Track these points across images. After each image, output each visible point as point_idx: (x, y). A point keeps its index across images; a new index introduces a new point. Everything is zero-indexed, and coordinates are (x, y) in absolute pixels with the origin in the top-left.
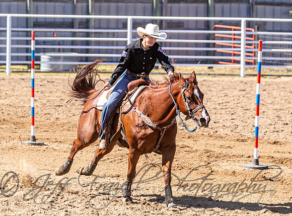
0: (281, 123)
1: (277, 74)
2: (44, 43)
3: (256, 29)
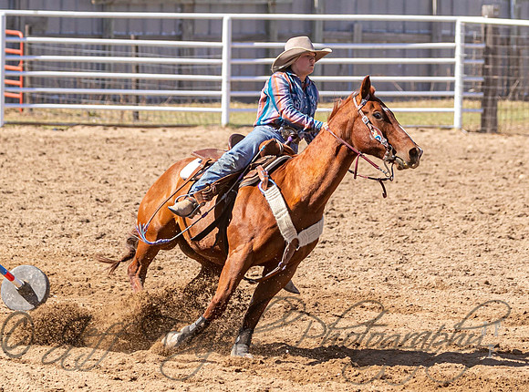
0: (75, 218)
1: (68, 121)
3: (27, 32)
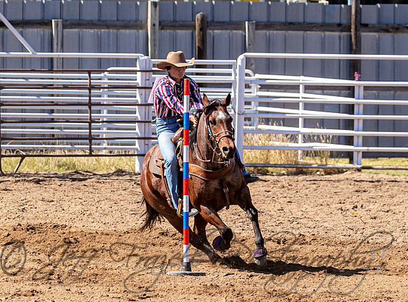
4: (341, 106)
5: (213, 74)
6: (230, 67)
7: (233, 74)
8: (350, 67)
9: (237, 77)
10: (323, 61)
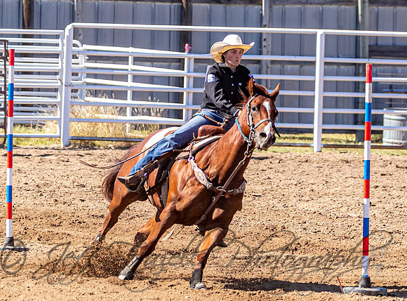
2: (391, 88)
4: (171, 79)
5: (40, 44)
6: (57, 37)
7: (60, 45)
8: (181, 38)
9: (65, 48)
10: (153, 32)
